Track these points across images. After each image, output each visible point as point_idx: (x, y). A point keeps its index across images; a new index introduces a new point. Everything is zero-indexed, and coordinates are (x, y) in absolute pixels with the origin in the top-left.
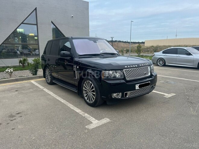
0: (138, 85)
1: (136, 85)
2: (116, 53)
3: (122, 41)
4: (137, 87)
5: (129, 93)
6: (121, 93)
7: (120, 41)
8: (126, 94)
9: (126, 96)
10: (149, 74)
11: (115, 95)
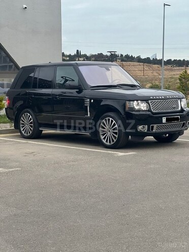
0: (165, 118)
1: (163, 118)
2: (136, 84)
3: (135, 56)
4: (164, 120)
5: (155, 126)
6: (147, 126)
7: (127, 56)
8: (153, 127)
9: (152, 129)
10: (180, 109)
11: (140, 128)
